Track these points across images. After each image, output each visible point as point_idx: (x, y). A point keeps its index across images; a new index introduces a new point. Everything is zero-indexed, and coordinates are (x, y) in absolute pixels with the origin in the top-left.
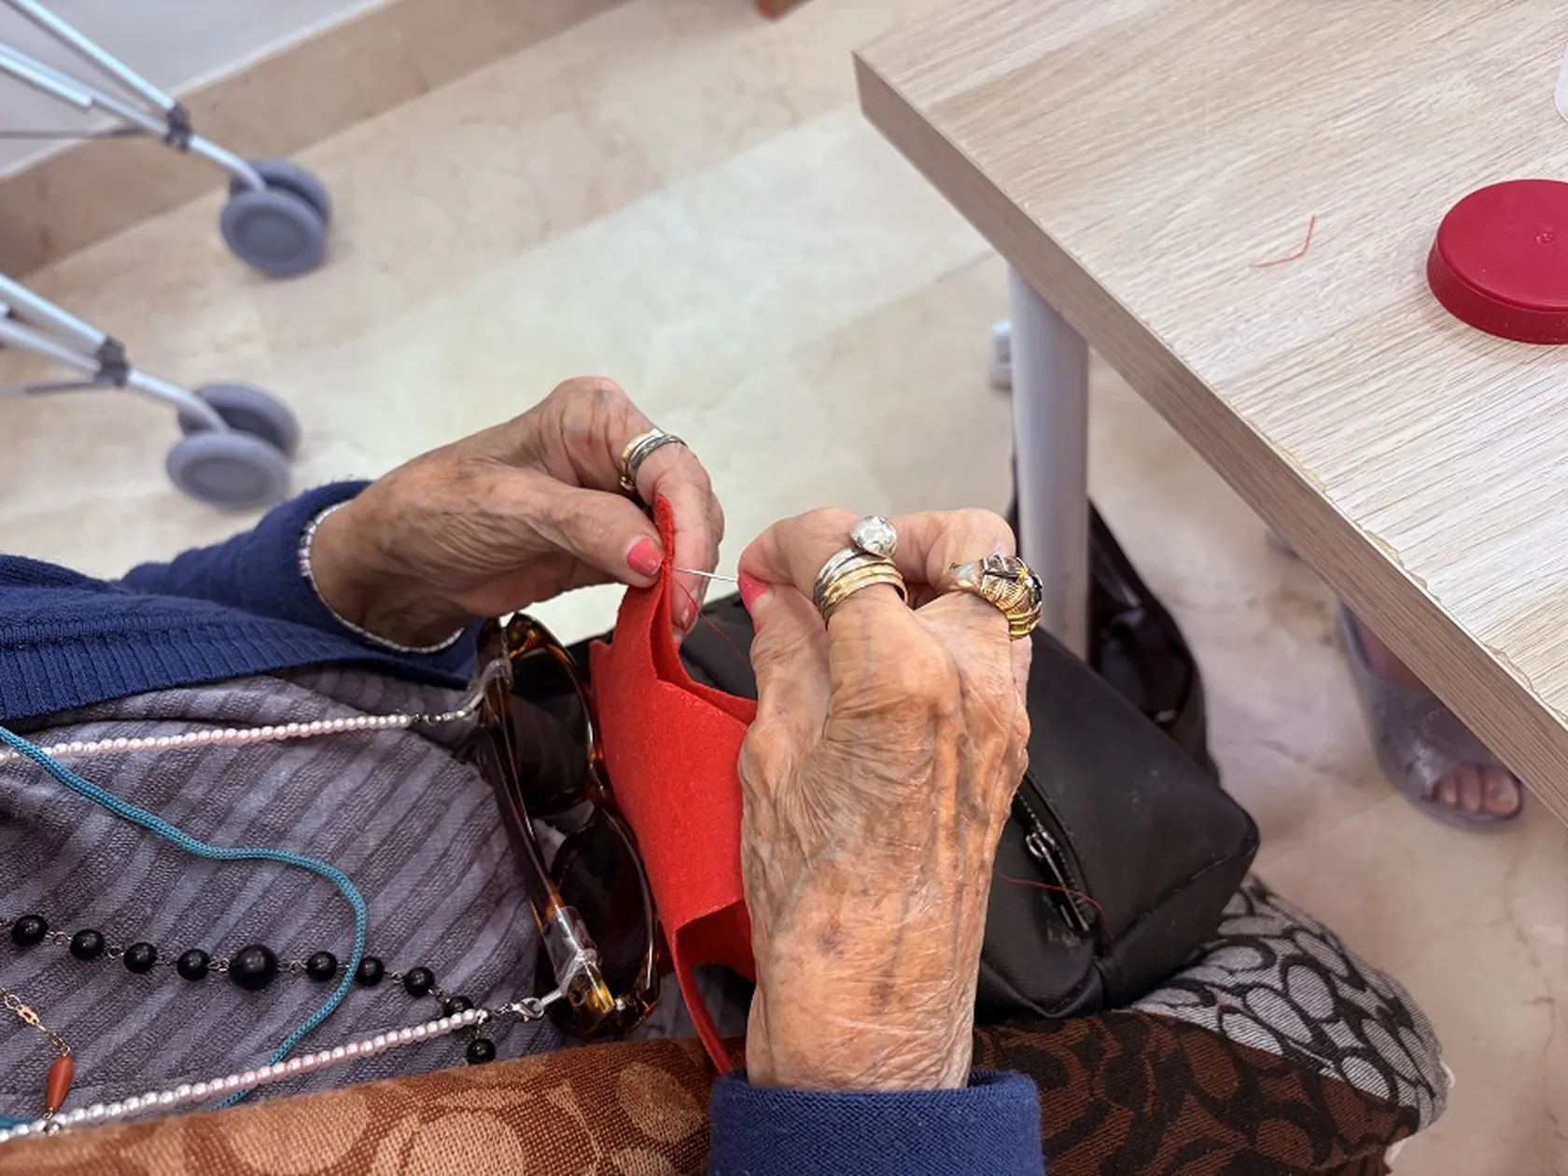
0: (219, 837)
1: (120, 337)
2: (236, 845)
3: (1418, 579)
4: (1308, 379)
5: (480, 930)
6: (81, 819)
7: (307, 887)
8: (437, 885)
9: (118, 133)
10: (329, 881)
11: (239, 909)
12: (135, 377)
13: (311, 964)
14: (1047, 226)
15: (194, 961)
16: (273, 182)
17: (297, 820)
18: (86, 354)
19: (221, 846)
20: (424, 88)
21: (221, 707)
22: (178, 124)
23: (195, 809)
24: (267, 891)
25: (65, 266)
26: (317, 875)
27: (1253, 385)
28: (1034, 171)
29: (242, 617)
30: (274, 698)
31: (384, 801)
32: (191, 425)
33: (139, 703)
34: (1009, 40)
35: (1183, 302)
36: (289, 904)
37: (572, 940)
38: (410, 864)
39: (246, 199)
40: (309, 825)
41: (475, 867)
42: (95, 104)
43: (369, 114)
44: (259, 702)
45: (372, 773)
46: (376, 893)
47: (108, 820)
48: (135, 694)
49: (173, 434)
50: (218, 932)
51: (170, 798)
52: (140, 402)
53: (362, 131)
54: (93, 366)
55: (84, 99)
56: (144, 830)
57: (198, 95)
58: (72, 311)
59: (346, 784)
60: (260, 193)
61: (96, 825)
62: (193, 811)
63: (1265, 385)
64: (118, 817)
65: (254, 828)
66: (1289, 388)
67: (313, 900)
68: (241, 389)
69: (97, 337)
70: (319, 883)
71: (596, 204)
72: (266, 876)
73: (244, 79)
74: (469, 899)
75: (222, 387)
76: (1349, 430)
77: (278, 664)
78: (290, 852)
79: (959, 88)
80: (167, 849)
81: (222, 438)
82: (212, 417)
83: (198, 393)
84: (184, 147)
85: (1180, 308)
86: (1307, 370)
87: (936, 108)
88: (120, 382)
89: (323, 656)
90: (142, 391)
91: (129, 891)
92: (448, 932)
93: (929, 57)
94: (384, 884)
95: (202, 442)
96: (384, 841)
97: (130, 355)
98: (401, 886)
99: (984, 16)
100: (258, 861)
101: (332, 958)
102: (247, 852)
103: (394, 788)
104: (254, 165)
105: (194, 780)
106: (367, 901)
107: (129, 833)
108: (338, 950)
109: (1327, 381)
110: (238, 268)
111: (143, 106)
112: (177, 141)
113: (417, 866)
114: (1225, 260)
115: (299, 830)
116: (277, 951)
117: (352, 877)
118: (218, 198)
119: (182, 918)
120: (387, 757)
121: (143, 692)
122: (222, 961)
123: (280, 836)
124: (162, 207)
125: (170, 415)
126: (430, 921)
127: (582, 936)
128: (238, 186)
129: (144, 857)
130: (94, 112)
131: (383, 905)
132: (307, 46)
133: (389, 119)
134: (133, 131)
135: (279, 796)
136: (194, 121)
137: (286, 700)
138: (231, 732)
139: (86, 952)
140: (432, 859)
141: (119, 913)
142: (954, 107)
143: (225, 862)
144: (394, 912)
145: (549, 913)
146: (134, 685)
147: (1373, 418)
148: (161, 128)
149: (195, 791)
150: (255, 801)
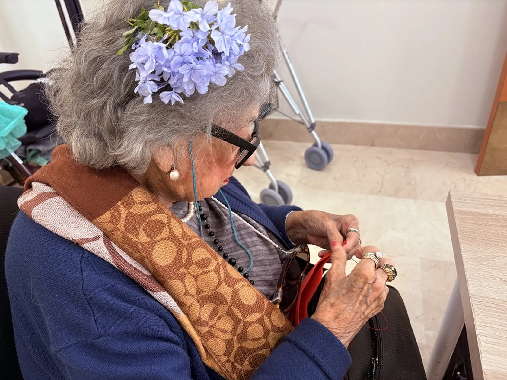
0: (241, 241)
1: (271, 162)
2: (242, 244)
3: (481, 352)
4: (493, 305)
5: (265, 285)
6: (228, 224)
7: (247, 257)
8: (264, 273)
9: (299, 122)
10: (250, 258)
11: (236, 253)
12: (268, 171)
13: (240, 268)
14: (461, 245)
15: (226, 255)
16: (323, 148)
17: (252, 247)
18: (263, 162)
19: (240, 242)
20: (372, 145)
21: (254, 224)
22: (312, 127)
23: (241, 235)
24: (241, 253)
25: (271, 142)
26: (249, 256)
27: (479, 299)
28: (469, 234)
29: (265, 215)
30: (261, 228)
31: (265, 255)
32: (272, 187)
33: (244, 215)
34: (487, 207)
35: (478, 276)
36: (243, 257)
37: (279, 295)
38: (262, 267)
39: (316, 149)
40: (253, 249)
41: (271, 277)
42: (299, 115)
43: (355, 144)
44: (259, 227)
45: (266, 250)
46: (255, 266)
47: (231, 227)
48: (245, 214)
49: (267, 187)
50: (231, 254)
51: (239, 231)
52: (266, 177)
53: (352, 147)
54: (263, 165)
55: (297, 112)
56: (233, 232)
57: (321, 122)
58: (266, 151)
59: (262, 248)
60: (319, 149)
61: (229, 227)
62: (240, 235)
63: (481, 300)
64: (232, 228)
65: (246, 243)
66: (487, 304)
67: (246, 259)
68: (286, 186)
69: (268, 160)
70: (249, 258)
71: (396, 194)
72: (243, 251)
73: (333, 124)
74: (267, 279)
75: (283, 183)
76: (493, 319)
77: (265, 225)
78: (248, 251)
79: (466, 209)
80: (233, 237)
81: (275, 193)
82: (277, 188)
83: (277, 181)
84: (310, 132)
85: (477, 276)
86: (494, 304)
87: (458, 210)
88: (265, 171)
89: (271, 230)
90: (268, 175)
91: (226, 239)
92: (260, 281)
93: (465, 200)
94: (257, 266)
95: (272, 191)
96: (261, 260)
97: (271, 167)
98: (259, 269)
99: (485, 199)
100: (243, 248)
101: (243, 270)
102: (243, 246)
103: (268, 255)
104: (321, 142)
105: (243, 231)
106: (253, 266)
107: (231, 231)
108: (244, 269)
109: (497, 309)
110: (304, 161)
111: (308, 119)
112: (309, 130)
113: (263, 268)
114: (495, 274)
115: (251, 248)
116: (237, 263)
117: (253, 261)
118: (310, 145)
119: (228, 249)
120: (270, 249)
121: (246, 215)
122: (229, 258)
123: (248, 247)
124: (297, 140)
125: (269, 182)
126: (259, 277)
127: (281, 295)
128: (316, 145)
129: (230, 236)
130: (298, 116)
131: (255, 269)
132: (351, 124)
133: (359, 148)
134: (303, 123)
135: (252, 242)
136: (316, 128)
137: (263, 230)
138: (253, 228)
139: (215, 243)
140: (266, 269)
141: (222, 241)
142: (461, 212)
143: (239, 245)
144: (256, 271)
145: (279, 289)
146: (245, 213)
147: (501, 321)
148: (308, 126)
149: (242, 232)
150: (249, 240)
